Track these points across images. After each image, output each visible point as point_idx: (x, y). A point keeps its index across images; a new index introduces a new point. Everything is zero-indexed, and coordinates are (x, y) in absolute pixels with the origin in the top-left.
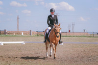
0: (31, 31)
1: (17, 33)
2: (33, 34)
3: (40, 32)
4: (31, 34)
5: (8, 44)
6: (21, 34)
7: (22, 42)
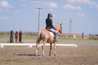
0: (83, 34)
1: (69, 36)
2: (86, 37)
3: (93, 36)
4: (83, 38)
5: (61, 46)
6: (73, 36)
7: (74, 45)
